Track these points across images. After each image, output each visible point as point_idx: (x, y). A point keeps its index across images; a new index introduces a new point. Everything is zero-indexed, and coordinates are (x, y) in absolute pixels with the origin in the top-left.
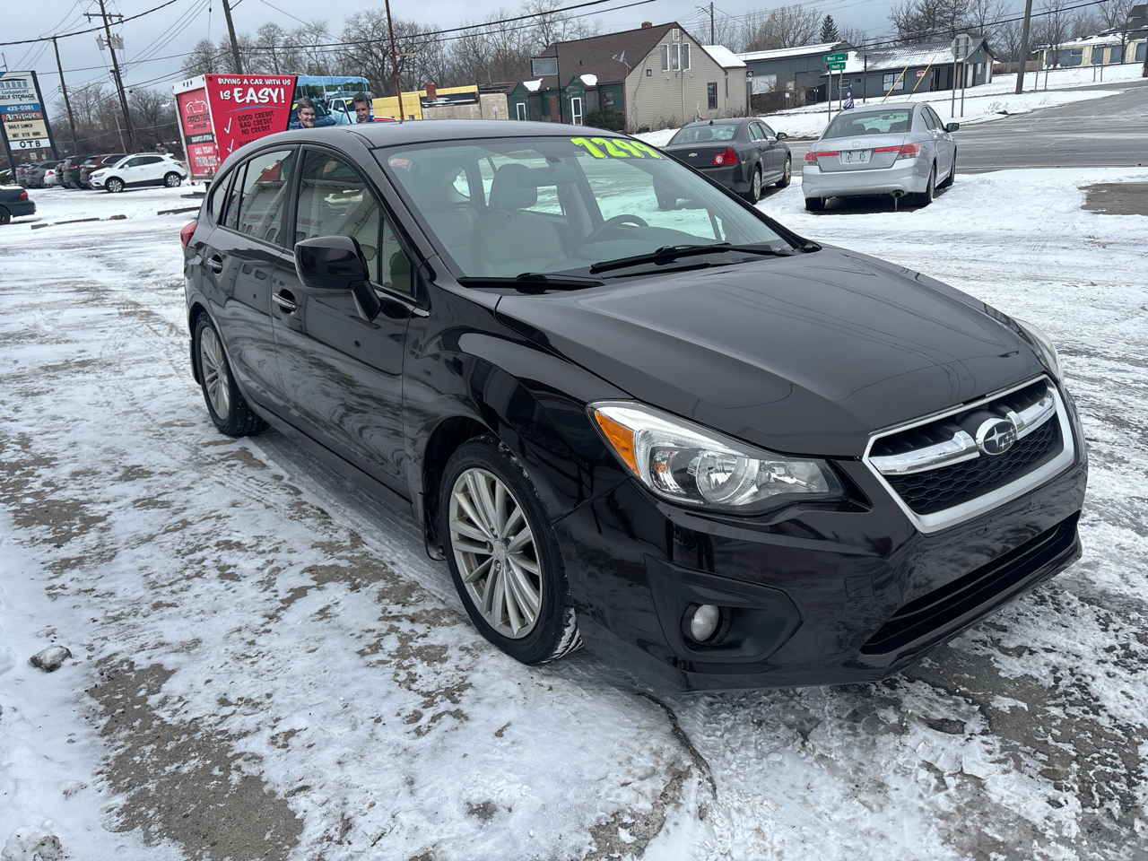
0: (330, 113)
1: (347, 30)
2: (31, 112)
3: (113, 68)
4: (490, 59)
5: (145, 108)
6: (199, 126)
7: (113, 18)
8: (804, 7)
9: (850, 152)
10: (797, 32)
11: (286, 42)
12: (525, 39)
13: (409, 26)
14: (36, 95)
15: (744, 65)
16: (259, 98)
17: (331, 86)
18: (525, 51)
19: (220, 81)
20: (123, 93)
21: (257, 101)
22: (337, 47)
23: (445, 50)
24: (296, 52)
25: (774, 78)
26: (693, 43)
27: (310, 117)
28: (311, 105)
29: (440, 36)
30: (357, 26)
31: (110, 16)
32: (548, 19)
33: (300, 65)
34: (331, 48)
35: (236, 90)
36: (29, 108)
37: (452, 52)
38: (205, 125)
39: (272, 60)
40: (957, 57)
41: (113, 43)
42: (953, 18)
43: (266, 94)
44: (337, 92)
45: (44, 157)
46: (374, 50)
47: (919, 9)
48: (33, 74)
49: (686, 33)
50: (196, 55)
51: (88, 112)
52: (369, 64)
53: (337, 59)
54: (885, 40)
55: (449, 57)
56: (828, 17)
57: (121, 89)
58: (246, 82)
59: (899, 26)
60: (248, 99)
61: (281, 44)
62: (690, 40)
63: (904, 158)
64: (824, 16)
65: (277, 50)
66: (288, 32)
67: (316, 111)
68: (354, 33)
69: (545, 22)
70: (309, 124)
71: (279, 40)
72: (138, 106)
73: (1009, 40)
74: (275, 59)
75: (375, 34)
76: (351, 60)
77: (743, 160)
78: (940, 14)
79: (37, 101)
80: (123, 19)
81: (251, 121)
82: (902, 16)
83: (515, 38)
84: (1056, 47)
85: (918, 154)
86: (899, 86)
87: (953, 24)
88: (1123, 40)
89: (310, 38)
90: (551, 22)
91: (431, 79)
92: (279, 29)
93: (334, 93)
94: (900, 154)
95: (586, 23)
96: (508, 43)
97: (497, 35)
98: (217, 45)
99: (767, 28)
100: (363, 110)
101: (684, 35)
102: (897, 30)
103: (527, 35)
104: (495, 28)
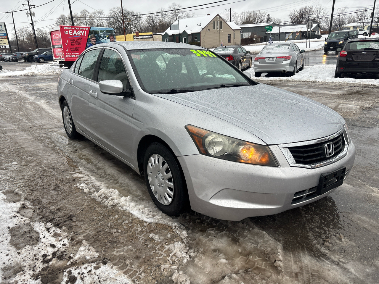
0: (101, 40)
1: (110, 13)
2: (3, 36)
3: (31, 23)
4: (157, 24)
5: (42, 36)
6: (57, 42)
7: (32, 6)
8: (261, 11)
9: (269, 58)
10: (258, 19)
11: (90, 16)
12: (169, 18)
13: (131, 12)
14: (5, 31)
15: (240, 29)
16: (77, 34)
17: (102, 31)
18: (169, 22)
19: (65, 28)
20: (34, 31)
21: (77, 35)
22: (107, 18)
23: (143, 21)
24: (93, 19)
25: (250, 33)
26: (223, 21)
27: (94, 41)
28: (95, 37)
29: (141, 16)
30: (114, 12)
31: (31, 5)
32: (177, 11)
33: (94, 24)
34: (105, 19)
35: (70, 31)
36: (3, 35)
37: (145, 21)
38: (59, 42)
39: (85, 22)
40: (308, 29)
41: (31, 14)
42: (309, 16)
43: (80, 32)
44: (104, 33)
45: (7, 51)
46: (119, 20)
47: (298, 13)
48: (4, 23)
49: (221, 18)
50: (60, 20)
51: (23, 37)
52: (117, 24)
53: (107, 22)
54: (287, 23)
55: (144, 23)
56: (269, 15)
57: (34, 30)
58: (73, 28)
59: (291, 18)
60: (74, 34)
61: (88, 16)
62: (222, 20)
63: (286, 60)
64: (267, 14)
65: (87, 19)
66: (90, 13)
67: (96, 39)
68: (113, 14)
69: (176, 13)
70: (94, 43)
71: (88, 15)
72: (40, 35)
73: (327, 24)
74: (86, 22)
75: (120, 15)
76: (111, 22)
77: (236, 59)
78: (305, 15)
79: (5, 33)
80: (35, 7)
81: (75, 41)
82: (292, 15)
83: (166, 17)
84: (342, 27)
85: (291, 59)
86: (291, 37)
87: (308, 18)
88: (363, 25)
89: (97, 15)
90: (178, 13)
91: (138, 30)
92: (88, 12)
93: (103, 33)
94: (285, 59)
95: (190, 14)
96: (164, 19)
97: (160, 16)
98: (67, 16)
99: (249, 17)
100: (112, 39)
101: (221, 19)
102: (291, 19)
103: (170, 17)
104: (159, 14)
